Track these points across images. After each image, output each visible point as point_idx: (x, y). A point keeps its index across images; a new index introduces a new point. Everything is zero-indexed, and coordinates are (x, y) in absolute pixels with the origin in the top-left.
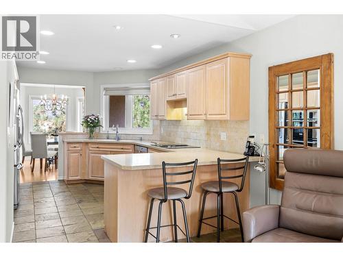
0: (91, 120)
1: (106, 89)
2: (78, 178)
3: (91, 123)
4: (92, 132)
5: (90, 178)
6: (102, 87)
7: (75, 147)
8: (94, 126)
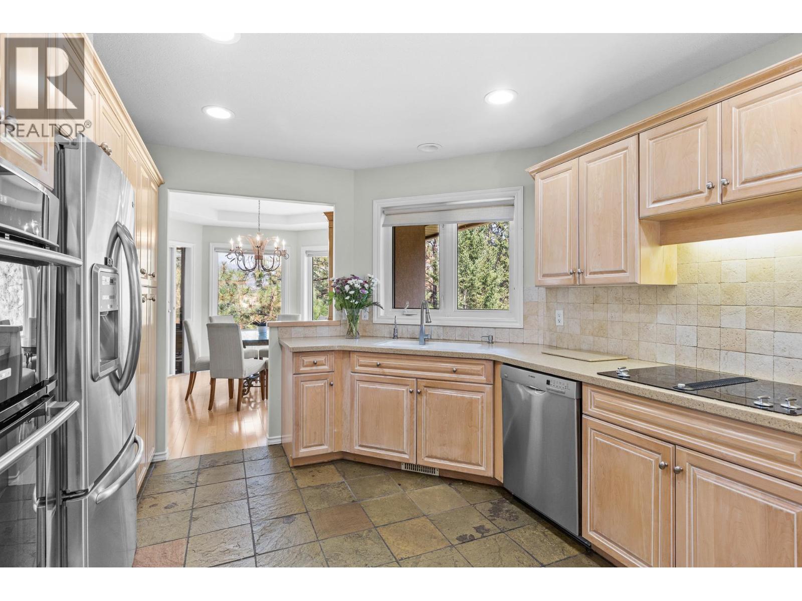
0: (352, 288)
1: (386, 211)
2: (324, 449)
3: (353, 297)
4: (353, 319)
5: (357, 449)
6: (378, 206)
7: (315, 364)
8: (361, 306)
